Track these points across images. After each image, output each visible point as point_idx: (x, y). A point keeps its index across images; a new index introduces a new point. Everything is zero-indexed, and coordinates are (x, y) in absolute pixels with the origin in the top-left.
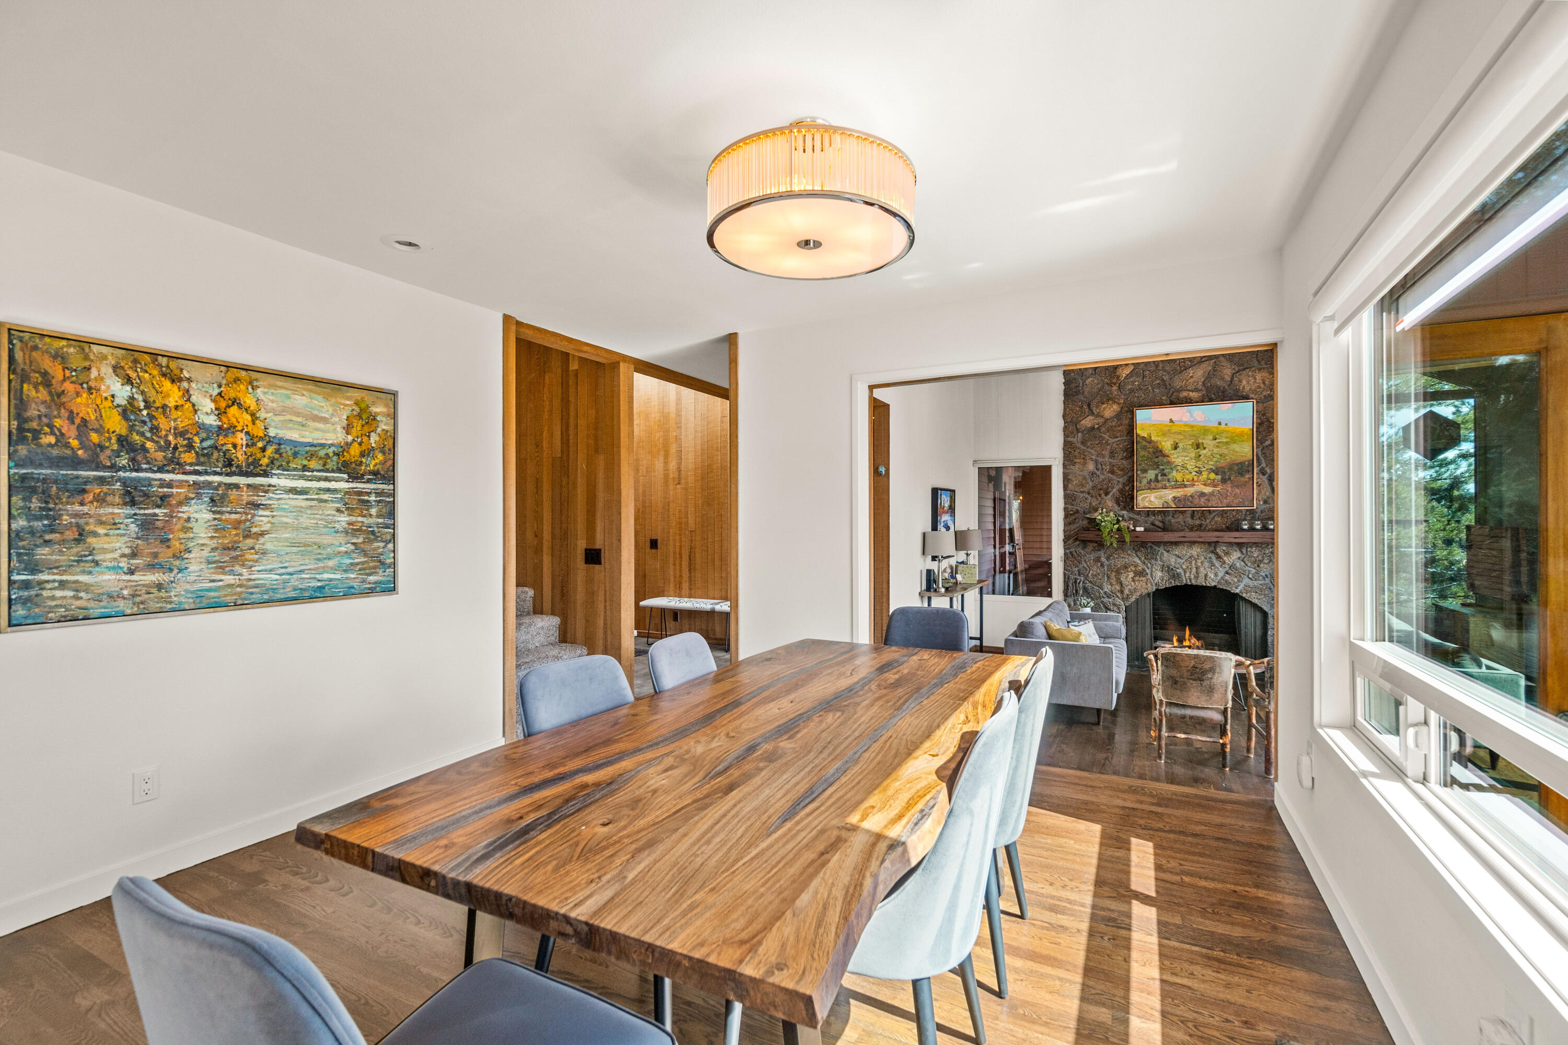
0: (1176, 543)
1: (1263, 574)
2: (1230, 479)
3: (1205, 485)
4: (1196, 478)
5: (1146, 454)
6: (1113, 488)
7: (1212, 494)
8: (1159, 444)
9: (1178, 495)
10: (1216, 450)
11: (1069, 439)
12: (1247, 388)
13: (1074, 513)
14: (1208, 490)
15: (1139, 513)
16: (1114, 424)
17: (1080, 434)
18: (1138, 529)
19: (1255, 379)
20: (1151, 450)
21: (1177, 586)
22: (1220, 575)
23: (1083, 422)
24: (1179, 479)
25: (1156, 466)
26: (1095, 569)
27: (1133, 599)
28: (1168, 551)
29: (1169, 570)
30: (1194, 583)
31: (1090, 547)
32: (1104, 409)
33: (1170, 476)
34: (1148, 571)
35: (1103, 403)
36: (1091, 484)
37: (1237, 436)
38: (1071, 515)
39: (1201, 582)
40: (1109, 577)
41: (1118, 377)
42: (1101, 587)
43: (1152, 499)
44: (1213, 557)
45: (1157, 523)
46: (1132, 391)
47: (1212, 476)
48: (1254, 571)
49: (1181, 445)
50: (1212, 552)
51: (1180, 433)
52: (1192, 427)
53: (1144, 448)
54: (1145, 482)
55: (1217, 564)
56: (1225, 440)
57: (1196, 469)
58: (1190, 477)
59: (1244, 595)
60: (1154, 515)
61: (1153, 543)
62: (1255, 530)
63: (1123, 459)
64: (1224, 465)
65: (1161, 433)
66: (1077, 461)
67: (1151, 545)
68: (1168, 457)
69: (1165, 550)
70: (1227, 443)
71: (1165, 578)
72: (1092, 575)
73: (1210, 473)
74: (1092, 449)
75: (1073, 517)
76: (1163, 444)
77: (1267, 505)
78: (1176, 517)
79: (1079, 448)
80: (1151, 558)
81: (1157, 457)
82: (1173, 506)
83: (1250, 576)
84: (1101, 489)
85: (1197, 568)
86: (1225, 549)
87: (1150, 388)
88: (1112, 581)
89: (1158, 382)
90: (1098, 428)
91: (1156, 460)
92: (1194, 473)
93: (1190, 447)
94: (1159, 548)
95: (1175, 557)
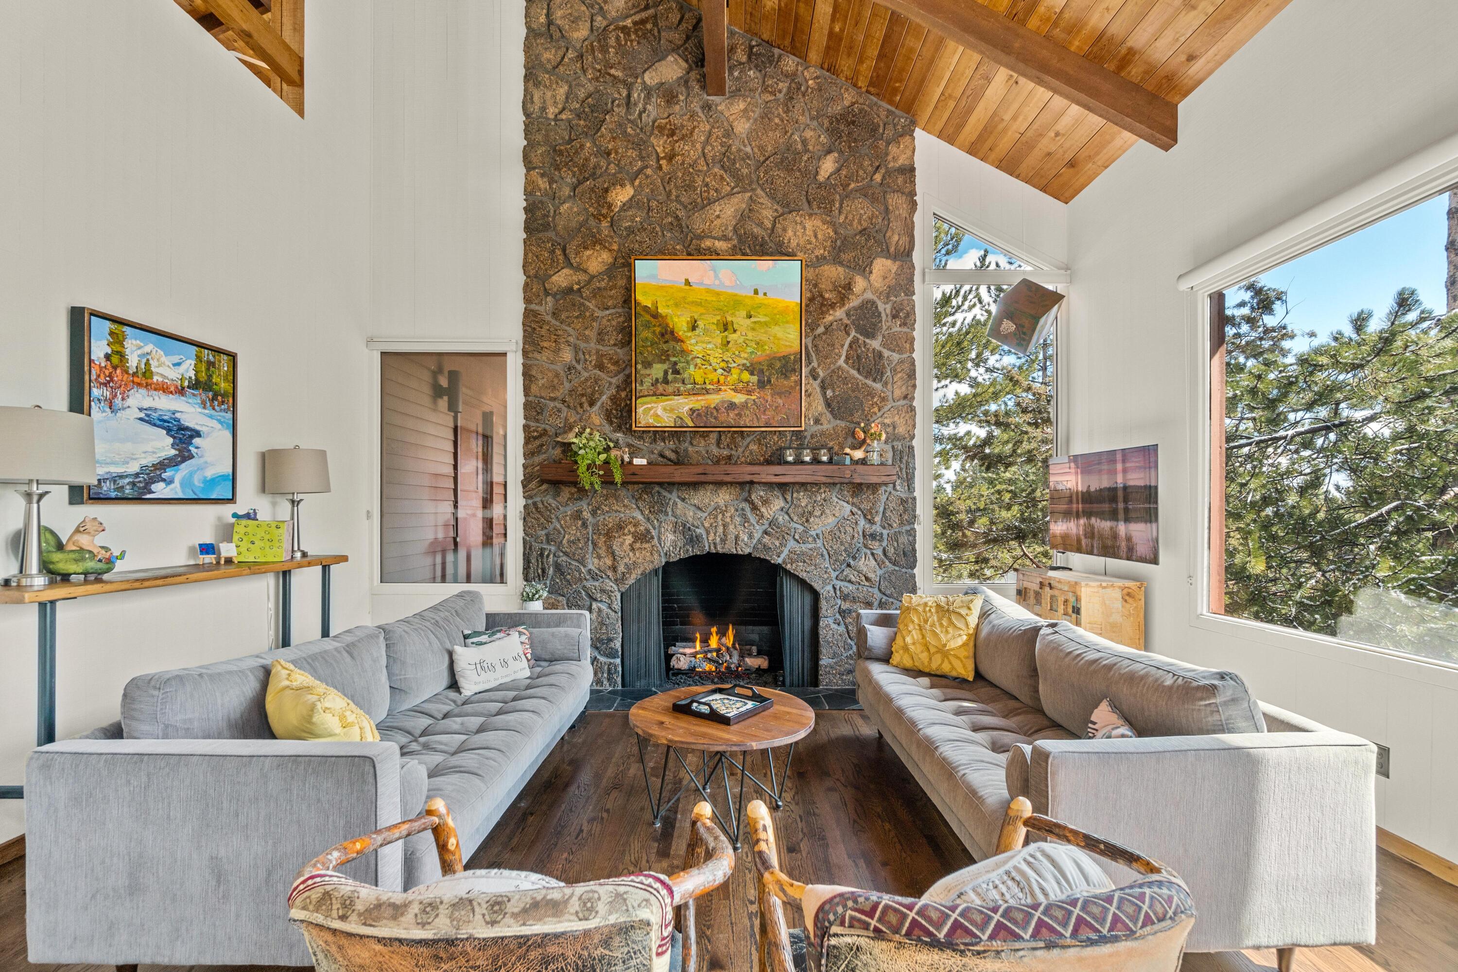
0: (695, 485)
1: (813, 533)
2: (769, 381)
3: (735, 390)
4: (722, 379)
5: (650, 335)
6: (602, 394)
7: (745, 405)
8: (669, 321)
9: (697, 406)
10: (750, 335)
11: (533, 307)
12: (794, 243)
13: (540, 436)
14: (739, 398)
15: (641, 435)
16: (603, 284)
17: (549, 299)
18: (637, 461)
19: (804, 228)
20: (657, 329)
21: (696, 556)
22: (757, 536)
23: (554, 278)
24: (699, 380)
25: (664, 357)
26: (573, 532)
27: (631, 580)
28: (683, 500)
29: (686, 531)
30: (720, 550)
31: (566, 492)
32: (589, 257)
33: (686, 375)
34: (654, 533)
35: (586, 248)
36: (567, 385)
37: (781, 313)
38: (535, 438)
39: (730, 548)
40: (595, 545)
41: (610, 206)
42: (582, 562)
43: (660, 412)
44: (747, 507)
45: (668, 453)
46: (631, 231)
47: (746, 376)
48: (801, 528)
49: (700, 323)
50: (746, 500)
51: (700, 304)
52: (718, 294)
53: (647, 326)
54: (648, 382)
55: (753, 519)
56: (762, 319)
57: (723, 365)
58: (713, 377)
59: (788, 567)
60: (663, 440)
61: (661, 484)
62: (803, 463)
63: (615, 345)
64: (761, 359)
65: (672, 302)
66: (545, 344)
67: (657, 488)
68: (682, 341)
69: (679, 497)
70: (766, 324)
71: (679, 544)
72: (569, 541)
73: (742, 371)
74: (569, 325)
75: (538, 442)
76: (676, 319)
77: (819, 427)
78: (695, 443)
79: (548, 323)
80: (659, 508)
81: (666, 342)
82: (691, 424)
83: (797, 537)
84: (583, 395)
85: (724, 526)
86: (762, 493)
87: (658, 229)
88: (600, 552)
89: (670, 220)
90: (579, 290)
91: (665, 347)
92: (720, 371)
93: (715, 327)
94: (670, 492)
95: (693, 508)
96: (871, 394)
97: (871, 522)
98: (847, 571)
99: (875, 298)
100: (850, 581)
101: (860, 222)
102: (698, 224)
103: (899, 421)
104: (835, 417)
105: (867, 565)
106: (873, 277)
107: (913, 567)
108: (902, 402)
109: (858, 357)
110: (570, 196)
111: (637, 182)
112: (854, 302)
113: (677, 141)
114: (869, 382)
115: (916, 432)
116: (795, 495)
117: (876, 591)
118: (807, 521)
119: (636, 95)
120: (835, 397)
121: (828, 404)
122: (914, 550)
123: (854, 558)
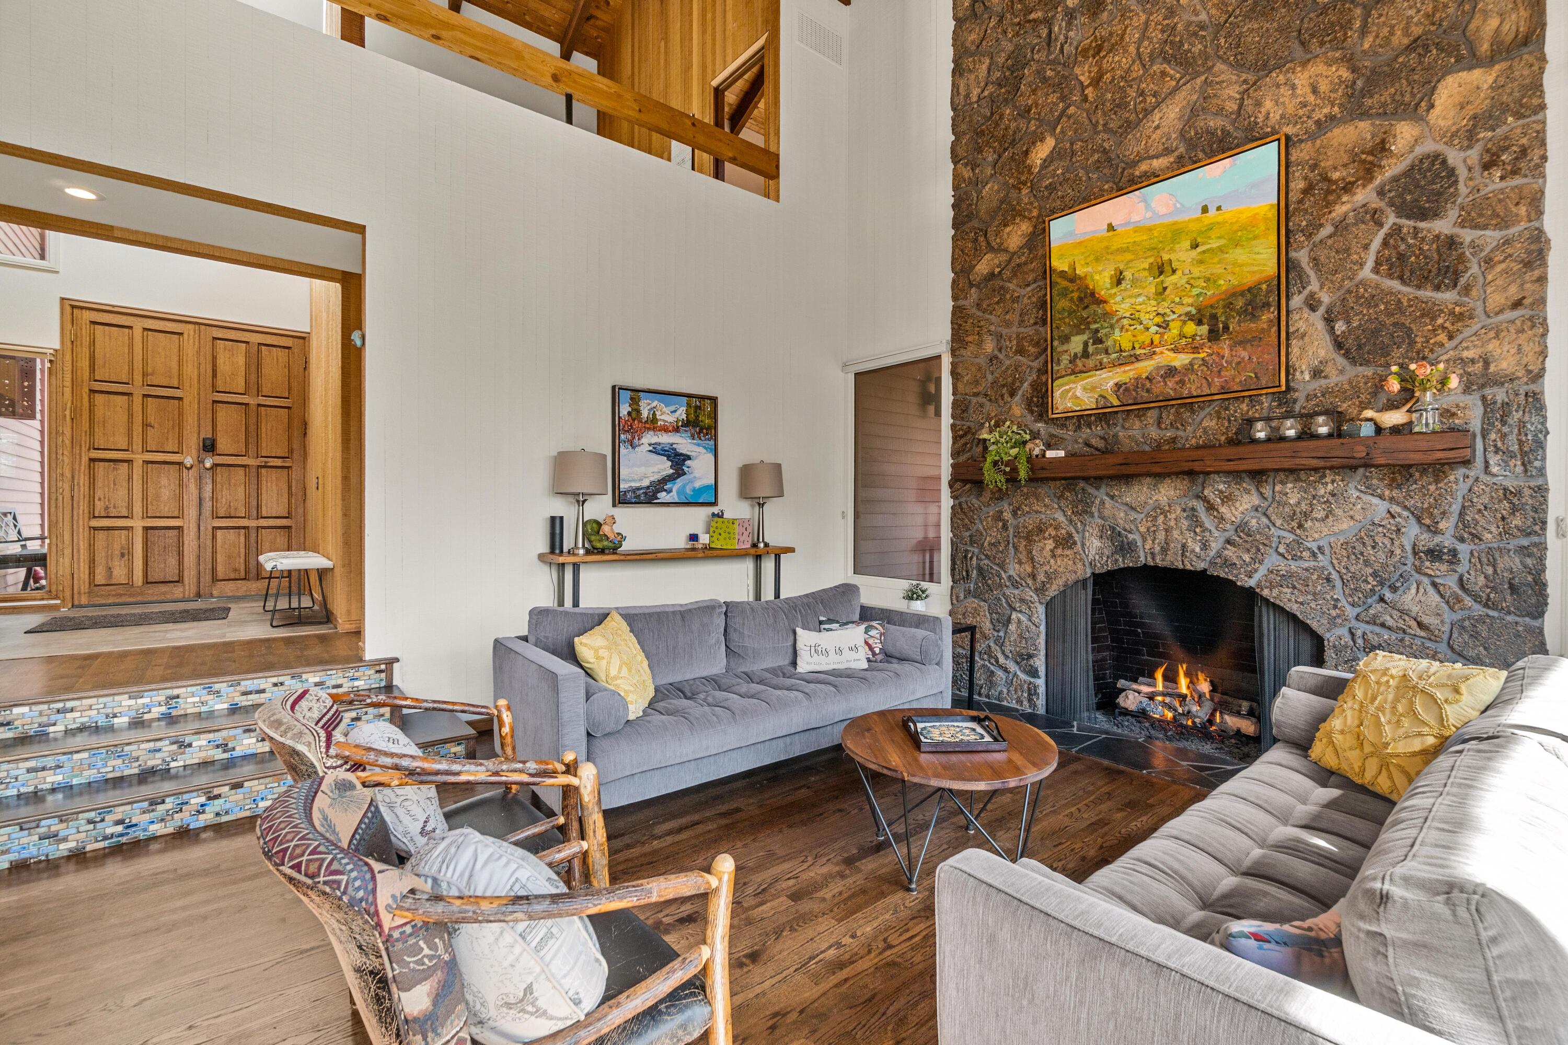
0: (1128, 478)
1: (1313, 545)
2: (1226, 328)
3: (1175, 350)
4: (1157, 339)
5: (1068, 303)
6: (1022, 383)
7: (1190, 368)
8: (1089, 281)
10: (1197, 271)
11: (961, 303)
12: (1275, 117)
13: (966, 434)
14: (1180, 360)
15: (1062, 422)
16: (1023, 259)
17: (973, 290)
18: (1050, 454)
19: (1293, 87)
20: (1075, 295)
21: (1128, 569)
22: (1215, 546)
23: (978, 267)
24: (1126, 345)
25: (1082, 325)
26: (994, 534)
27: (1052, 592)
28: (1112, 497)
29: (1114, 535)
30: (1159, 561)
31: (988, 492)
32: (1009, 234)
33: (1109, 343)
34: (1077, 538)
35: (1006, 225)
36: (990, 377)
37: (1243, 228)
38: (961, 437)
39: (1174, 560)
40: (1015, 549)
41: (1029, 168)
42: (1002, 566)
43: (1079, 393)
44: (1200, 507)
45: (1093, 442)
46: (1051, 188)
47: (1191, 328)
48: (1291, 537)
49: (1128, 274)
50: (1198, 497)
51: (1127, 250)
52: (1150, 229)
53: (1064, 293)
54: (1065, 359)
55: (1208, 522)
56: (1214, 244)
57: (1158, 320)
58: (1145, 338)
59: (1266, 593)
60: (1089, 426)
61: (1086, 479)
62: (1283, 439)
63: (1035, 324)
64: (1214, 301)
65: (1092, 257)
66: (970, 339)
67: (1082, 484)
68: (1105, 302)
69: (1108, 495)
70: (1221, 249)
71: (1106, 552)
72: (990, 544)
73: (1184, 322)
74: (991, 313)
75: (962, 441)
76: (1097, 277)
77: (1323, 382)
78: (1127, 425)
79: (972, 316)
80: (1083, 509)
81: (1087, 307)
82: (1116, 402)
83: (1282, 549)
84: (1003, 386)
85: (1167, 531)
86: (1221, 487)
87: (1082, 173)
88: (1021, 556)
89: (1096, 156)
90: (1000, 272)
91: (1085, 314)
92: (1154, 329)
93: (1146, 273)
94: (1098, 488)
95: (1125, 508)
96: (1431, 313)
97: (1433, 530)
98: (1378, 609)
99: (1440, 147)
100: (1383, 625)
101: (1406, 32)
102: (1133, 147)
103: (1502, 350)
104: (1351, 363)
105: (1422, 602)
106: (1435, 114)
107: (1538, 614)
108: (1513, 313)
109: (1402, 256)
110: (992, 175)
111: (1058, 130)
112: (1392, 168)
113: (1104, 57)
114: (1427, 293)
115: (1548, 364)
116: (1278, 488)
117: (1442, 648)
118: (1300, 526)
119: (1056, 29)
120: (1353, 330)
121: (1339, 345)
123: (1394, 589)
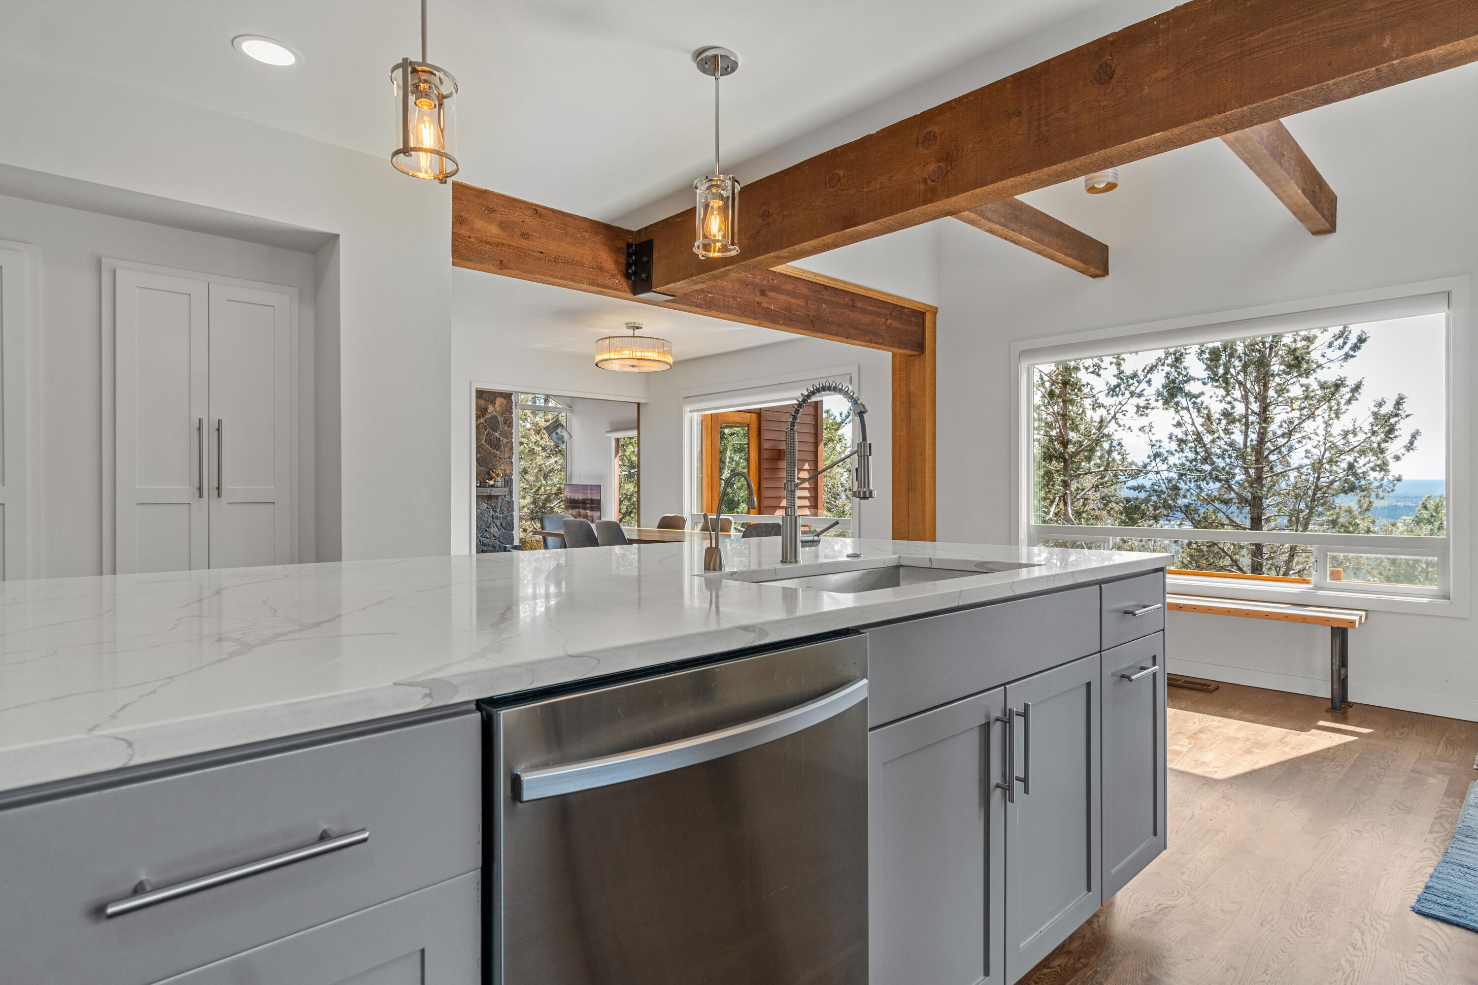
96: (495, 456)
97: (495, 512)
98: (486, 533)
99: (497, 414)
100: (487, 538)
103: (507, 468)
104: (480, 466)
105: (494, 530)
106: (496, 406)
107: (513, 530)
108: (508, 460)
109: (490, 440)
112: (488, 416)
114: (495, 451)
115: (513, 472)
117: (497, 541)
120: (480, 457)
122: (513, 523)
123: (488, 527)
